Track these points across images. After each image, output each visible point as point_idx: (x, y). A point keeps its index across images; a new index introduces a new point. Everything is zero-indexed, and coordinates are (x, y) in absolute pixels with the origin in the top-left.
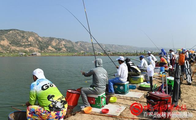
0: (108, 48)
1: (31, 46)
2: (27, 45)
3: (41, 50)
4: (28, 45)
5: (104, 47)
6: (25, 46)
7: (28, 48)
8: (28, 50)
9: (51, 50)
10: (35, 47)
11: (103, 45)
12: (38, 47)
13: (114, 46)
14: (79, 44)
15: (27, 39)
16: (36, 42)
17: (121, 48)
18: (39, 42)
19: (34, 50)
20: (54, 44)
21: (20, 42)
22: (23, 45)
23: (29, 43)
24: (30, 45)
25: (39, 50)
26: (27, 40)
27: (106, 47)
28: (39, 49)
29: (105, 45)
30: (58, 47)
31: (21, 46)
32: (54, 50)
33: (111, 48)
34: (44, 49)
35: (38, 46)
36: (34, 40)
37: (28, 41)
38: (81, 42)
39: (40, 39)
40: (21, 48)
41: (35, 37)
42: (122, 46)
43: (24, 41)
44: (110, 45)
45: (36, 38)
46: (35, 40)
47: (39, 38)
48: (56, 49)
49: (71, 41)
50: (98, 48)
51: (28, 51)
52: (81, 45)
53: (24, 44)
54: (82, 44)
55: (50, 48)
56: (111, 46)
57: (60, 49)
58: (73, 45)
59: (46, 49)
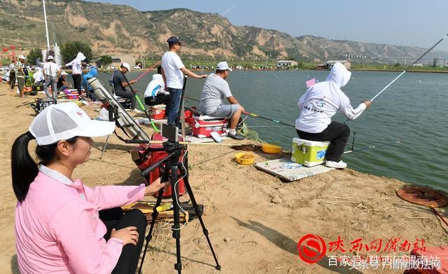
0: (373, 52)
1: (219, 47)
2: (208, 43)
3: (239, 55)
4: (212, 43)
5: (363, 50)
6: (207, 46)
7: (212, 51)
8: (212, 55)
9: (258, 56)
10: (226, 48)
11: (360, 45)
12: (232, 49)
13: (386, 48)
14: (305, 42)
15: (209, 30)
16: (227, 37)
17: (404, 53)
18: (233, 36)
19: (225, 54)
20: (261, 41)
21: (195, 36)
22: (203, 44)
23: (214, 40)
24: (216, 44)
25: (235, 55)
26: (210, 33)
27: (367, 51)
28: (234, 53)
29: (365, 45)
30: (271, 48)
31: (198, 45)
32: (264, 55)
33: (380, 53)
34: (244, 53)
35: (232, 46)
36: (222, 33)
37: (210, 36)
38: (309, 36)
39: (234, 31)
40: (198, 50)
41: (223, 26)
42: (405, 47)
43: (203, 34)
44: (377, 45)
45: (226, 28)
46: (224, 32)
47: (232, 27)
48: (267, 53)
49: (288, 36)
50: (348, 53)
51: (213, 57)
52: (309, 43)
53: (203, 41)
54: (314, 43)
55: (256, 50)
56: (380, 48)
57: (275, 54)
58: (295, 45)
59: (248, 54)
